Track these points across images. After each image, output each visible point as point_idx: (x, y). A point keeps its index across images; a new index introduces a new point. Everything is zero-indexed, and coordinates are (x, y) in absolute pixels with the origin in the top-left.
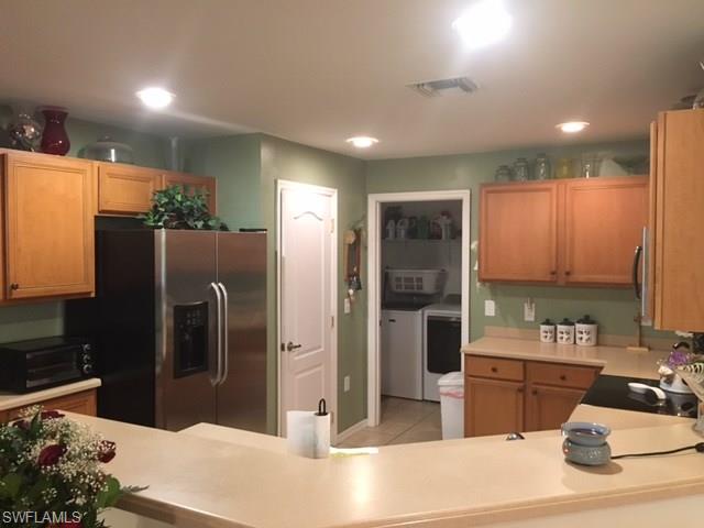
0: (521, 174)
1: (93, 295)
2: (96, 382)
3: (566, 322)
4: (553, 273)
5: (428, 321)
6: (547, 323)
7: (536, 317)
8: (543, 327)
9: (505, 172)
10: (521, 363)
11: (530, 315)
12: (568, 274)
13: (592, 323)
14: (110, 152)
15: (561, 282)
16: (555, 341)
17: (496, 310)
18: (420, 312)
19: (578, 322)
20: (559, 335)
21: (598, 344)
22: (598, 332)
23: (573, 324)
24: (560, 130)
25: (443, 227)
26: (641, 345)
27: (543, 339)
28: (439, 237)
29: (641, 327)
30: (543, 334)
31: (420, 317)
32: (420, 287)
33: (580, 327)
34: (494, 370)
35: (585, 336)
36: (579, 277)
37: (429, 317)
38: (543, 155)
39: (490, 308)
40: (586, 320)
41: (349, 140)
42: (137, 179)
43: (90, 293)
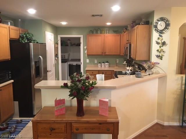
0: (95, 32)
1: (10, 59)
2: (12, 81)
3: (103, 63)
4: (102, 53)
5: (69, 65)
6: (100, 63)
7: (97, 62)
8: (99, 64)
9: (91, 31)
10: (98, 71)
11: (96, 62)
12: (105, 53)
13: (108, 62)
14: (8, 23)
15: (104, 55)
16: (101, 67)
17: (89, 61)
18: (66, 63)
19: (106, 62)
20: (102, 65)
21: (109, 67)
22: (109, 64)
23: (105, 63)
24: (106, 24)
25: (69, 43)
26: (117, 66)
27: (99, 66)
28: (68, 46)
29: (116, 63)
30: (99, 65)
31: (67, 64)
32: (65, 57)
33: (102, 64)
34: (93, 73)
35: (107, 65)
36: (107, 53)
37: (69, 64)
38: (99, 29)
39: (88, 61)
40: (107, 62)
41: (61, 23)
42: (16, 30)
43: (9, 59)
